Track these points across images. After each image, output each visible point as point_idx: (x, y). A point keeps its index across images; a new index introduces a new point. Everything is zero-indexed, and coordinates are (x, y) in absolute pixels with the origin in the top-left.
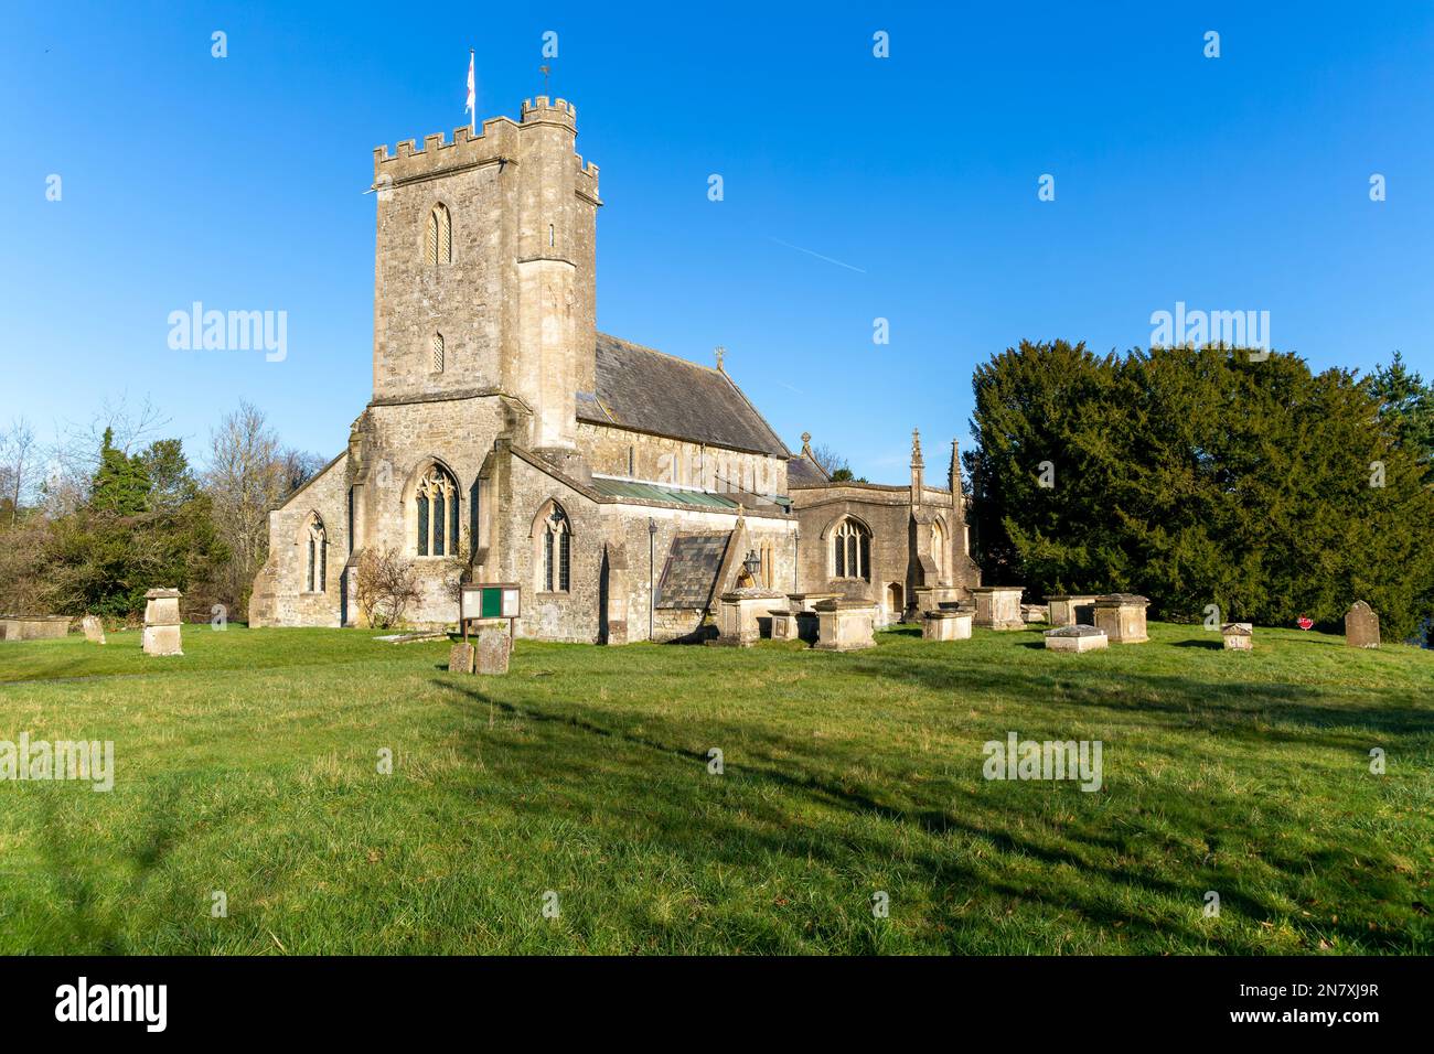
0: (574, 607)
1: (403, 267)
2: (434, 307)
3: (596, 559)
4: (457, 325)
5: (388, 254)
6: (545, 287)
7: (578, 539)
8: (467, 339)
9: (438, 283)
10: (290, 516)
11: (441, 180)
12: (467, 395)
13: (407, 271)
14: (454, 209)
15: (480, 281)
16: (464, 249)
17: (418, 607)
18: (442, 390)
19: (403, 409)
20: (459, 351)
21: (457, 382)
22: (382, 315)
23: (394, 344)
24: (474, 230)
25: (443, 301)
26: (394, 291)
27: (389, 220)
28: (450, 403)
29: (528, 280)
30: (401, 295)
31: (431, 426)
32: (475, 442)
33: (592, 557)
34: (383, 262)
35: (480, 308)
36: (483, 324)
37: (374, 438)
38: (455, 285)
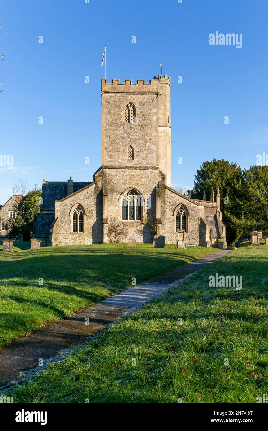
0: (190, 237)
1: (115, 122)
2: (129, 137)
3: (198, 222)
4: (139, 144)
5: (108, 116)
6: (167, 136)
7: (191, 216)
8: (143, 149)
9: (131, 129)
10: (66, 205)
11: (131, 95)
12: (146, 168)
13: (116, 123)
14: (136, 106)
15: (148, 131)
16: (141, 119)
17: (125, 237)
18: (133, 165)
19: (118, 170)
20: (140, 153)
21: (140, 163)
22: (105, 137)
23: (111, 148)
24: (146, 114)
25: (133, 136)
26: (111, 129)
27: (108, 104)
28: (138, 170)
29: (162, 133)
30: (114, 131)
31: (130, 177)
32: (149, 184)
33: (196, 222)
34: (106, 119)
35: (149, 140)
36: (150, 145)
37: (105, 179)
38: (138, 131)
